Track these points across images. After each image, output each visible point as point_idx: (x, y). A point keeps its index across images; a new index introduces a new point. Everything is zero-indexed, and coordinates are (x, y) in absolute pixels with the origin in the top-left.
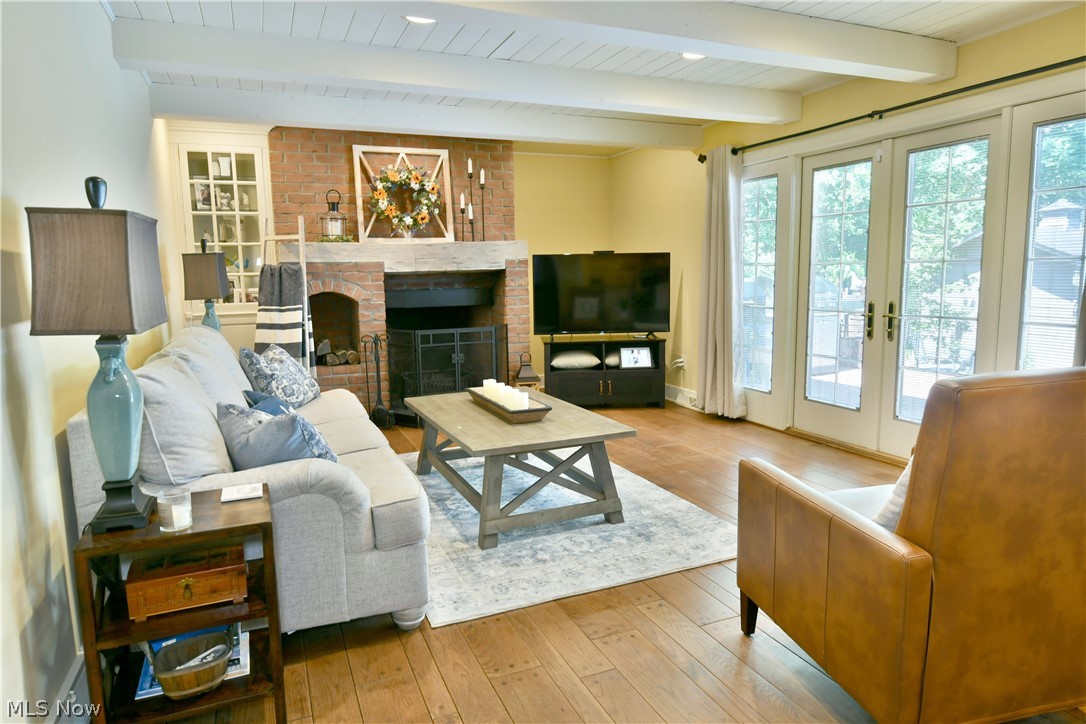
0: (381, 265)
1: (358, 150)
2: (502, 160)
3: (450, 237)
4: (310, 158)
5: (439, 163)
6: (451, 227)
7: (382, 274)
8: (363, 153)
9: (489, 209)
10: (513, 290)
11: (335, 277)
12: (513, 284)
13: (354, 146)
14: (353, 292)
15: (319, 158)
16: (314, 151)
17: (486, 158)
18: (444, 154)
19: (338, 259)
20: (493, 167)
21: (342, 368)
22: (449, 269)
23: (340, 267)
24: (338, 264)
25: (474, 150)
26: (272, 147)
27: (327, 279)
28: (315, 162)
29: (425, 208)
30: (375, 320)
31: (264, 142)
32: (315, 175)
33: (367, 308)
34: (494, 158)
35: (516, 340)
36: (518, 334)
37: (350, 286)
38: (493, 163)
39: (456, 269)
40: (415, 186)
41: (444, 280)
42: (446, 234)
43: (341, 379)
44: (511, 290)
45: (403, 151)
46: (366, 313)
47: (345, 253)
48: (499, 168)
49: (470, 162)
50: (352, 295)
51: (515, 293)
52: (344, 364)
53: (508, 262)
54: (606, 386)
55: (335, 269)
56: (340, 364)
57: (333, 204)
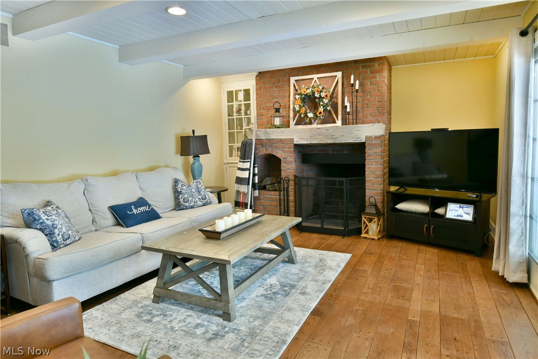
0: (292, 140)
1: (293, 80)
2: (378, 72)
3: (339, 123)
4: (272, 87)
5: (336, 80)
6: (340, 117)
7: (293, 145)
8: (295, 81)
9: (367, 104)
10: (370, 156)
11: (271, 146)
12: (370, 152)
13: (291, 78)
14: (279, 154)
15: (276, 87)
16: (274, 84)
17: (366, 72)
18: (339, 74)
19: (272, 137)
20: (371, 78)
21: (273, 192)
22: (328, 142)
23: (273, 141)
24: (272, 139)
25: (359, 69)
26: (257, 84)
27: (267, 147)
28: (274, 89)
29: (322, 107)
30: (289, 169)
31: (254, 82)
32: (274, 95)
33: (285, 163)
34: (372, 72)
35: (372, 188)
36: (374, 184)
37: (278, 151)
38: (372, 75)
39: (333, 142)
40: (317, 95)
41: (338, 148)
42: (337, 121)
43: (272, 198)
44: (369, 155)
45: (315, 77)
46: (284, 165)
47: (276, 134)
48: (375, 78)
49: (352, 77)
50: (278, 155)
51: (372, 157)
52: (274, 191)
53: (367, 138)
54: (428, 229)
55: (271, 142)
56: (272, 191)
57: (276, 109)
